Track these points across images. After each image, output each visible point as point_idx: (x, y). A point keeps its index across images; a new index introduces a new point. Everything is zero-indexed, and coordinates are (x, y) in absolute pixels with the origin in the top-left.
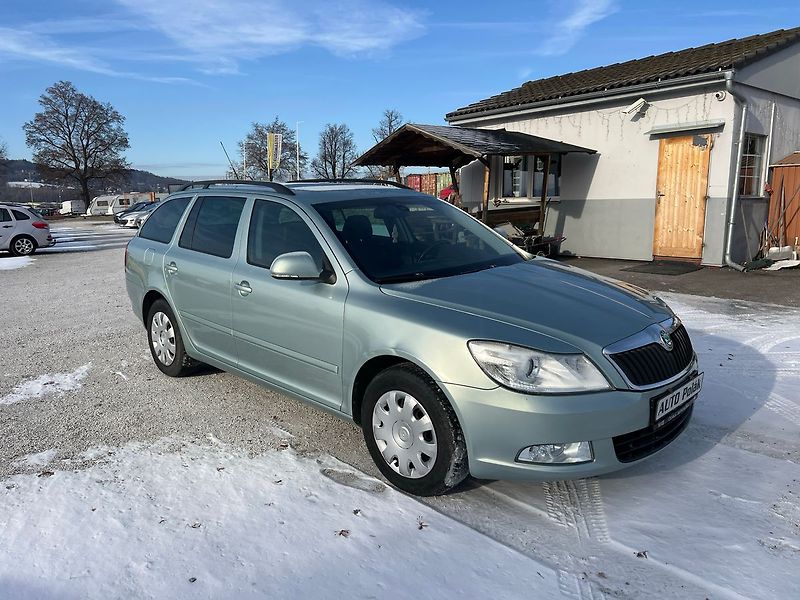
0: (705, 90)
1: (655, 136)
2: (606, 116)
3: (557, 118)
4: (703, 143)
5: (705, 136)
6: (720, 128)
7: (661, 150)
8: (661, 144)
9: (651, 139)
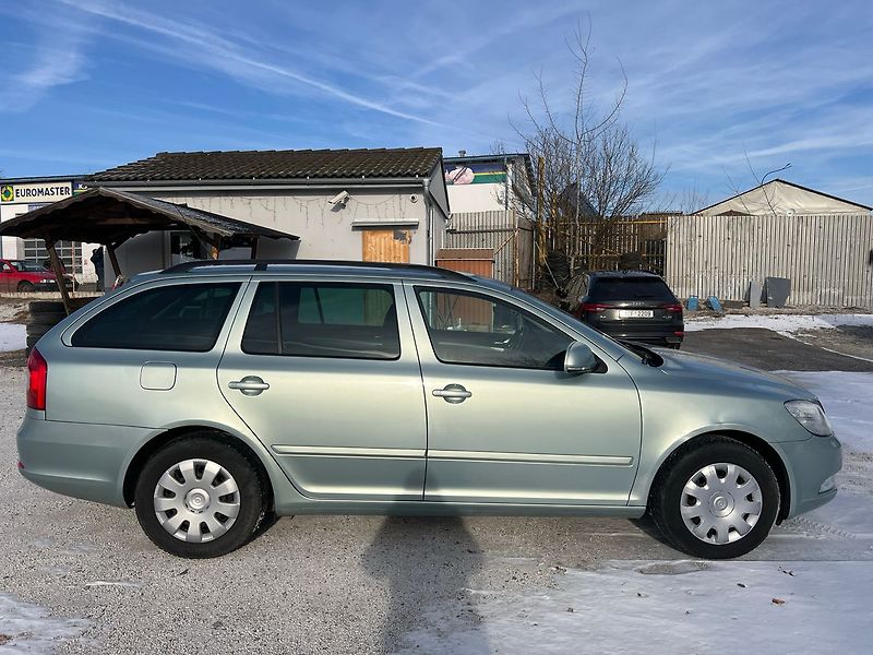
0: (400, 191)
1: (356, 228)
2: (304, 204)
3: (246, 199)
4: (403, 237)
5: (404, 232)
6: (414, 226)
7: (365, 242)
8: (363, 237)
9: (353, 230)
